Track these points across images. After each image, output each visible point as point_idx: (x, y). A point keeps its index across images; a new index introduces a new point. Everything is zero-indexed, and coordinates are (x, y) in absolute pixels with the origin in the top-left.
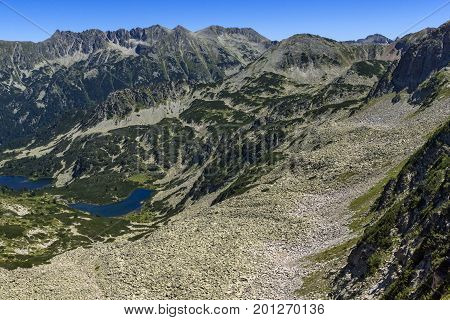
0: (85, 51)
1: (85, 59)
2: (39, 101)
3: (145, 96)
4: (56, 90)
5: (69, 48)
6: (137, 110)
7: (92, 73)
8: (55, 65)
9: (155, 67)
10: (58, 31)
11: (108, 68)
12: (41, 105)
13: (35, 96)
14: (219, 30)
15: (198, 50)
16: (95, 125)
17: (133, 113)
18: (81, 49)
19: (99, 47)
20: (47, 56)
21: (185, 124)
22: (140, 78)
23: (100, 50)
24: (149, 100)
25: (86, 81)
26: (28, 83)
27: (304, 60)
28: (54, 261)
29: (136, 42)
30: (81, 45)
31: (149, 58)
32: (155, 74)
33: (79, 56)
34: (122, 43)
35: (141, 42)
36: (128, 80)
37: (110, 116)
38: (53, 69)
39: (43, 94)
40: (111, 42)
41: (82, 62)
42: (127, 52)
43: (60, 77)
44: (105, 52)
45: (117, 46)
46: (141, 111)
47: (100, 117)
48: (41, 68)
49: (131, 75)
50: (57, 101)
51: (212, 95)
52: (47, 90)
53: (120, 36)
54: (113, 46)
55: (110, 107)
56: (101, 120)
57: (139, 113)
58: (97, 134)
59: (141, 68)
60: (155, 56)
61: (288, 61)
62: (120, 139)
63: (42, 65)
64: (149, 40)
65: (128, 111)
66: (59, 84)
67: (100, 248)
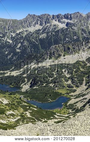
0: (41, 25)
1: (41, 29)
2: (17, 48)
3: (69, 49)
4: (26, 43)
5: (33, 23)
6: (64, 56)
7: (44, 36)
8: (26, 31)
9: (75, 34)
10: (29, 14)
11: (52, 33)
12: (18, 50)
13: (16, 46)
17: (62, 57)
18: (39, 23)
19: (48, 23)
20: (23, 27)
22: (67, 39)
23: (49, 24)
24: (71, 51)
25: (40, 40)
26: (14, 39)
28: (17, 128)
30: (39, 22)
31: (72, 29)
32: (75, 37)
33: (38, 27)
34: (59, 21)
35: (69, 21)
36: (61, 40)
37: (50, 58)
38: (25, 33)
39: (20, 45)
40: (54, 21)
41: (39, 30)
42: (62, 26)
43: (28, 38)
44: (51, 25)
46: (66, 56)
47: (45, 58)
48: (20, 32)
49: (62, 37)
50: (26, 49)
52: (22, 43)
53: (58, 17)
54: (55, 22)
55: (51, 54)
56: (46, 60)
57: (65, 57)
58: (43, 67)
60: (75, 28)
63: (20, 31)
64: (73, 20)
65: (60, 56)
66: (28, 41)
67: (40, 125)
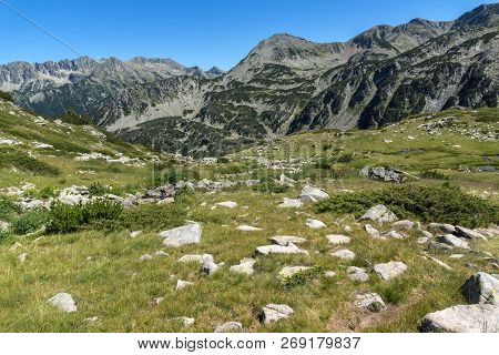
14: (143, 61)
15: (135, 74)
16: (113, 122)
21: (236, 105)
27: (292, 53)
29: (68, 73)
45: (48, 76)
51: (222, 87)
59: (87, 90)
61: (279, 54)
62: (175, 124)
